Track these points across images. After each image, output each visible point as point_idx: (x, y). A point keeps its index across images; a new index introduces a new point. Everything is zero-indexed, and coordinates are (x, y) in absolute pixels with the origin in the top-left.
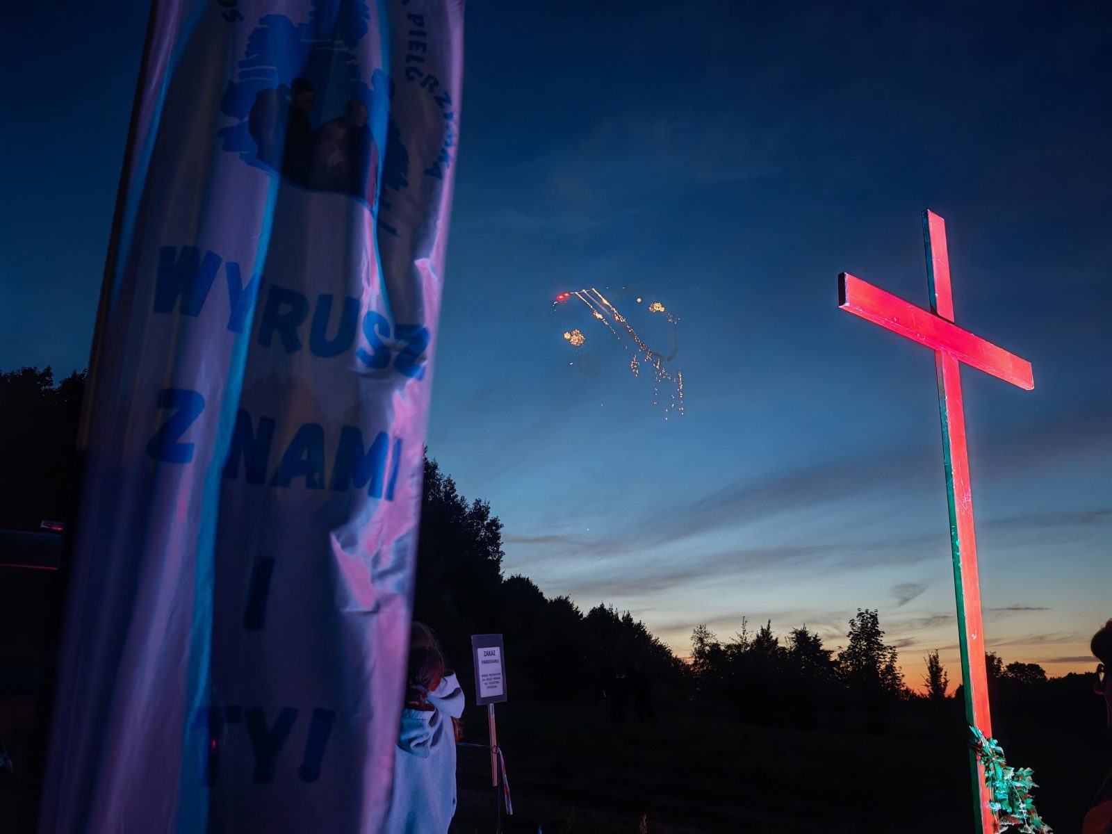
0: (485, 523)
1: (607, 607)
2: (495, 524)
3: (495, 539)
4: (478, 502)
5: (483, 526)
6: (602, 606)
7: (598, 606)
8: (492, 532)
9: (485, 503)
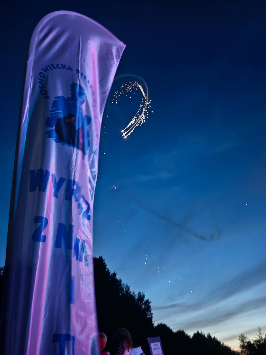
0: (144, 302)
1: (200, 332)
2: (148, 302)
3: (148, 308)
4: (139, 293)
5: (143, 303)
6: (198, 332)
7: (196, 332)
8: (147, 305)
9: (143, 293)
